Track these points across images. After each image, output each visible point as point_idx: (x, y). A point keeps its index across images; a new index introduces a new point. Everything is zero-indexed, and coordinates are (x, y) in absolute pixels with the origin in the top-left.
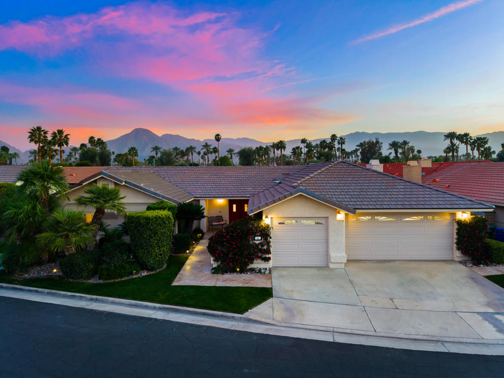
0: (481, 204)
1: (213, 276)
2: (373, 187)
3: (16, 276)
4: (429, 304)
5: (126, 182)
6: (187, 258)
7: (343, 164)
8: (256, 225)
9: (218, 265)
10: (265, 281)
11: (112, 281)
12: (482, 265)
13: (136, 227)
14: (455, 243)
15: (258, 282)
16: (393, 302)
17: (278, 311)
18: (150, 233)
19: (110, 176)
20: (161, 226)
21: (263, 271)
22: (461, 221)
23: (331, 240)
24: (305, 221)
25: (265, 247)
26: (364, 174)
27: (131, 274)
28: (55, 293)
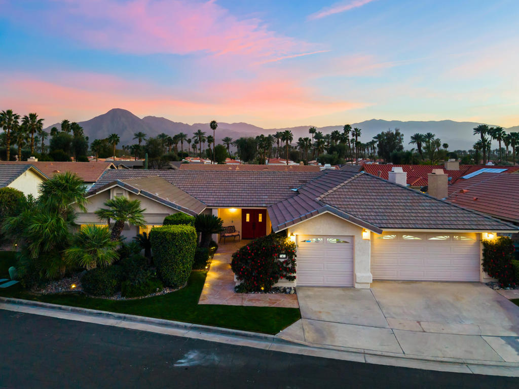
0: (507, 225)
1: (238, 296)
2: (398, 204)
3: (33, 292)
4: (455, 328)
5: (141, 192)
6: (206, 275)
7: (366, 176)
8: (281, 242)
9: (241, 284)
10: (291, 301)
12: (508, 288)
13: (161, 243)
14: (482, 264)
15: (286, 302)
16: (420, 325)
17: (308, 332)
18: (176, 250)
19: (125, 186)
20: (186, 242)
21: (288, 290)
22: (487, 242)
23: (357, 260)
24: (331, 239)
25: (290, 266)
26: (388, 188)
27: (155, 291)
28: (80, 311)
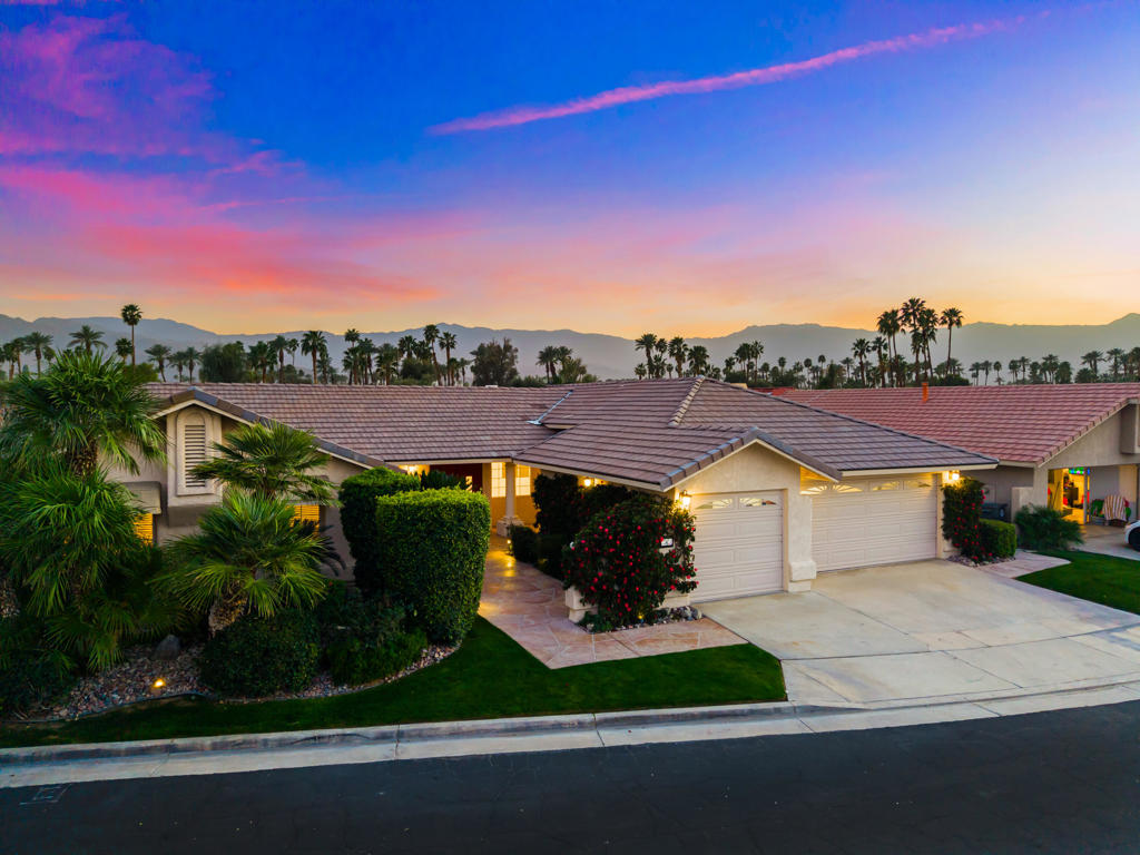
0: (979, 456)
11: (376, 684)
14: (941, 527)
19: (220, 404)
22: (948, 487)
23: (792, 536)
24: (748, 499)
25: (681, 561)
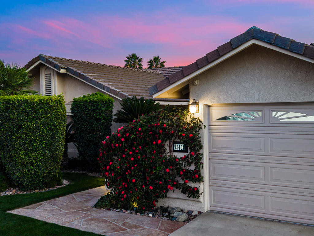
18: (11, 126)
